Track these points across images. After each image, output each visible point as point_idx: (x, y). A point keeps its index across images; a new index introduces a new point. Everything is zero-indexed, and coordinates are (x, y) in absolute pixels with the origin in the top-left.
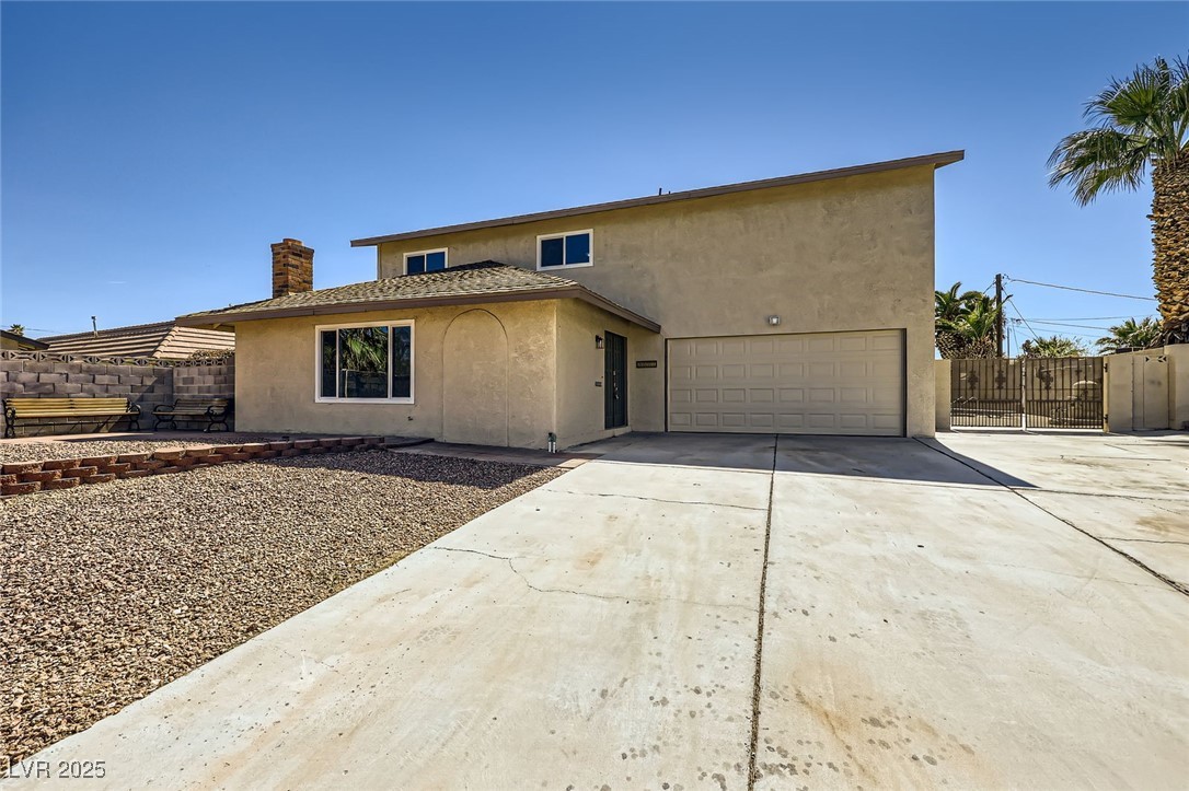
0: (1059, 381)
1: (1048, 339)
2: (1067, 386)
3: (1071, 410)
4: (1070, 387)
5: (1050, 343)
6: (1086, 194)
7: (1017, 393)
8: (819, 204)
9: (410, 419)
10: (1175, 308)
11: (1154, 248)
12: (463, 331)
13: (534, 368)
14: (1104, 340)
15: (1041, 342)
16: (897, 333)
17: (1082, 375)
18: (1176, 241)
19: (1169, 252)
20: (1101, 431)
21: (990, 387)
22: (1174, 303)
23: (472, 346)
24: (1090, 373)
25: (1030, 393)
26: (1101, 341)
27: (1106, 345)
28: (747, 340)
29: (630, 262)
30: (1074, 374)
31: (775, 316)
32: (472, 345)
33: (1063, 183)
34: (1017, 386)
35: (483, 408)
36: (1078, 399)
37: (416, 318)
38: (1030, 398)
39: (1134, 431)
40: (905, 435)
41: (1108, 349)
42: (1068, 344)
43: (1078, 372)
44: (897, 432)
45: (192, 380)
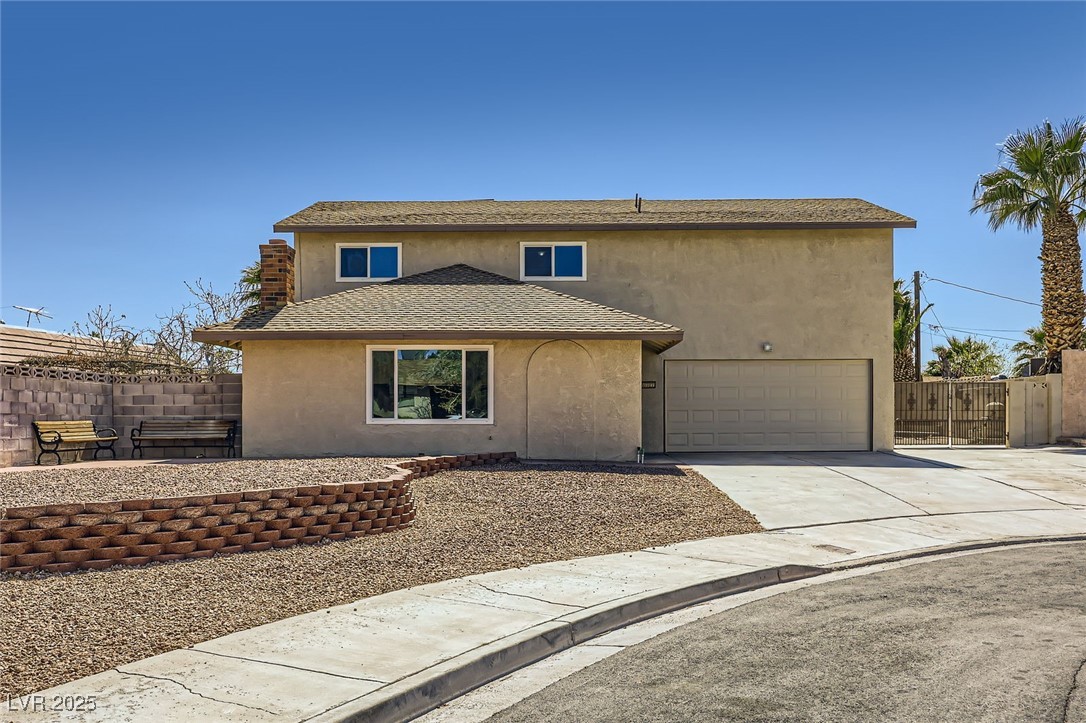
0: (976, 402)
1: (962, 340)
2: (981, 408)
3: (983, 431)
4: (984, 407)
5: (965, 346)
6: (997, 222)
7: (945, 413)
8: (805, 244)
9: (490, 438)
10: (1055, 341)
11: (1042, 287)
12: (549, 359)
13: (621, 393)
14: (1020, 345)
15: (954, 343)
16: (865, 362)
17: (992, 399)
18: (1056, 284)
19: (1052, 292)
20: (1004, 446)
21: (925, 408)
22: (1054, 336)
23: (559, 372)
24: (997, 396)
25: (954, 413)
26: (1018, 347)
27: (1022, 352)
28: (741, 363)
29: (627, 281)
30: (986, 396)
31: (768, 343)
32: (559, 370)
33: (980, 211)
34: (945, 408)
35: (570, 427)
36: (989, 420)
37: (495, 344)
38: (954, 418)
39: (1026, 446)
40: (871, 449)
41: (1025, 356)
42: (983, 348)
43: (989, 395)
44: (866, 447)
45: (152, 399)
